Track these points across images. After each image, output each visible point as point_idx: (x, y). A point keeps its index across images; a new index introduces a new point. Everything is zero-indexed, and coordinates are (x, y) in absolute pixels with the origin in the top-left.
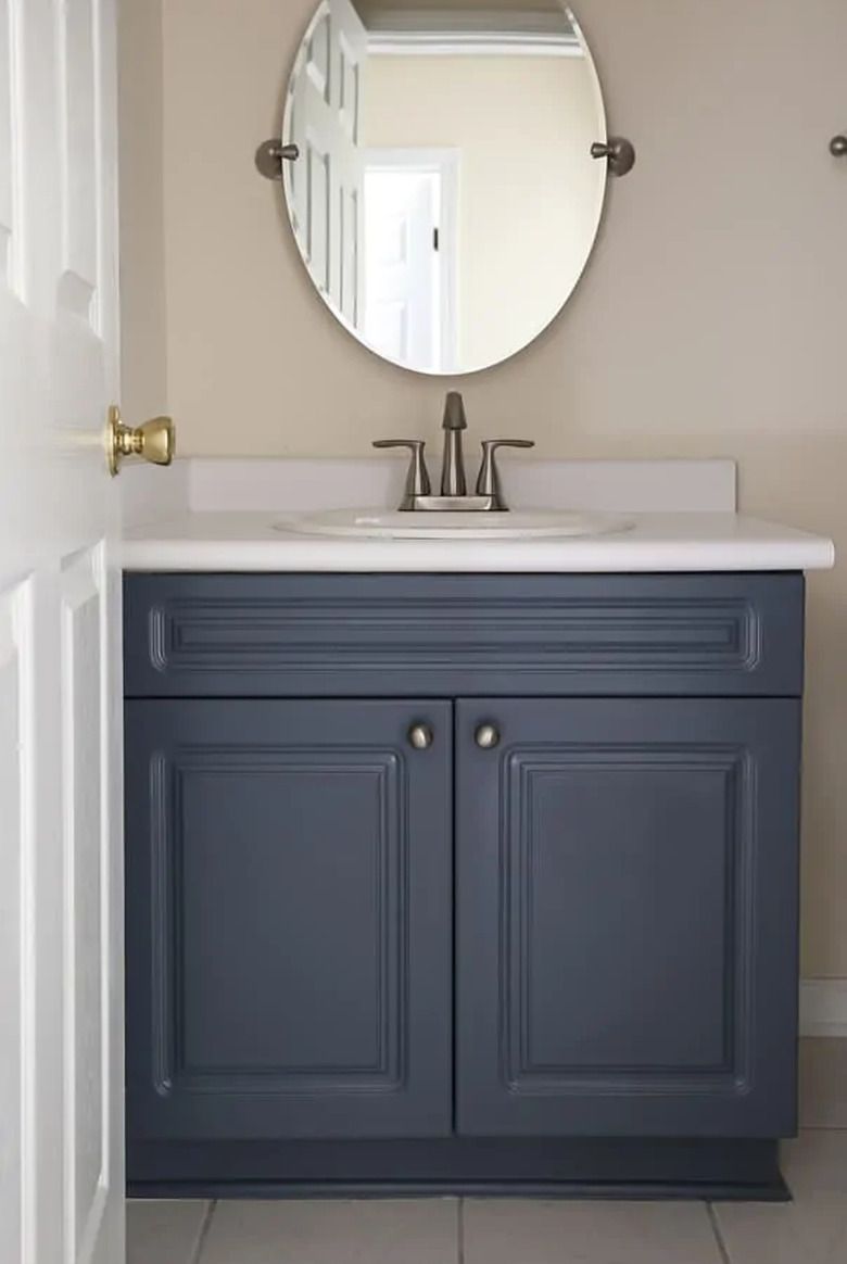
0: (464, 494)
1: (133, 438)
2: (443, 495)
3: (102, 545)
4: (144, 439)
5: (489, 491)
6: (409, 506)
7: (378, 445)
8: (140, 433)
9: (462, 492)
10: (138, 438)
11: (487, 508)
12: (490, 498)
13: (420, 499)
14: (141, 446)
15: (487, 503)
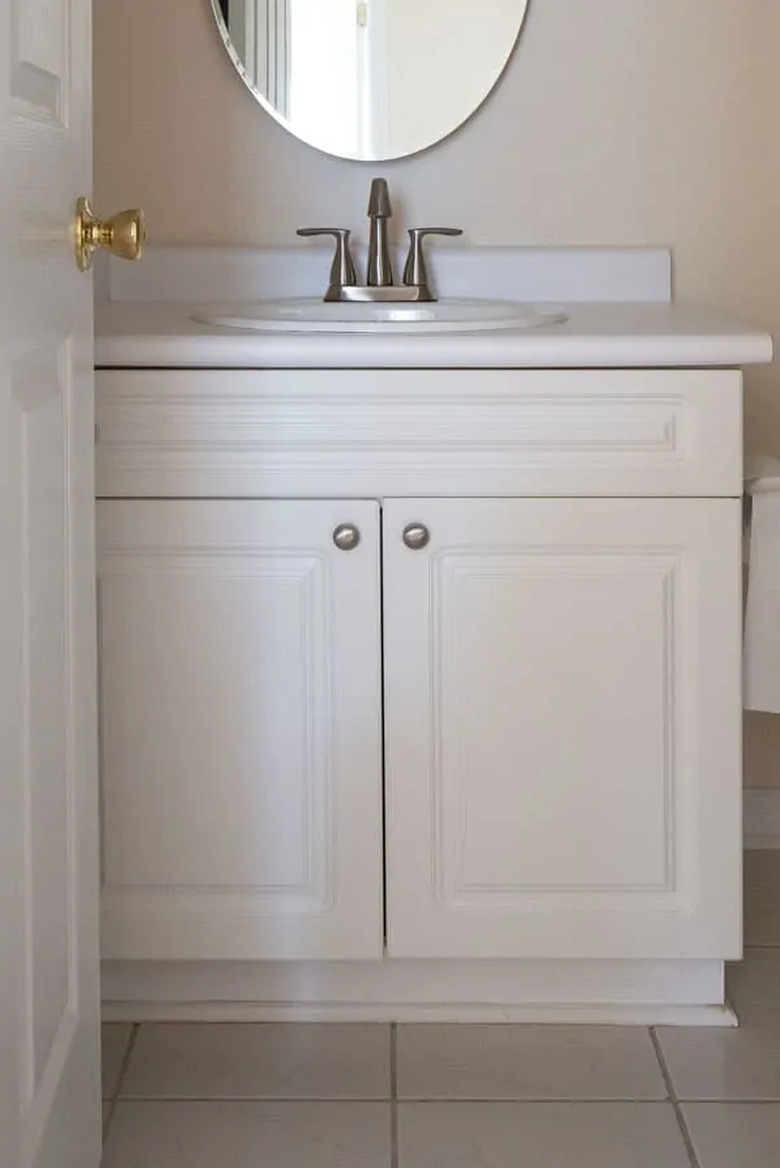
0: (391, 285)
1: (103, 232)
2: (369, 284)
3: (69, 343)
4: (112, 233)
5: (416, 281)
6: (334, 296)
7: (300, 233)
8: (109, 226)
9: (389, 282)
10: (107, 232)
11: (415, 298)
12: (417, 289)
13: (345, 289)
14: (110, 239)
15: (415, 293)
